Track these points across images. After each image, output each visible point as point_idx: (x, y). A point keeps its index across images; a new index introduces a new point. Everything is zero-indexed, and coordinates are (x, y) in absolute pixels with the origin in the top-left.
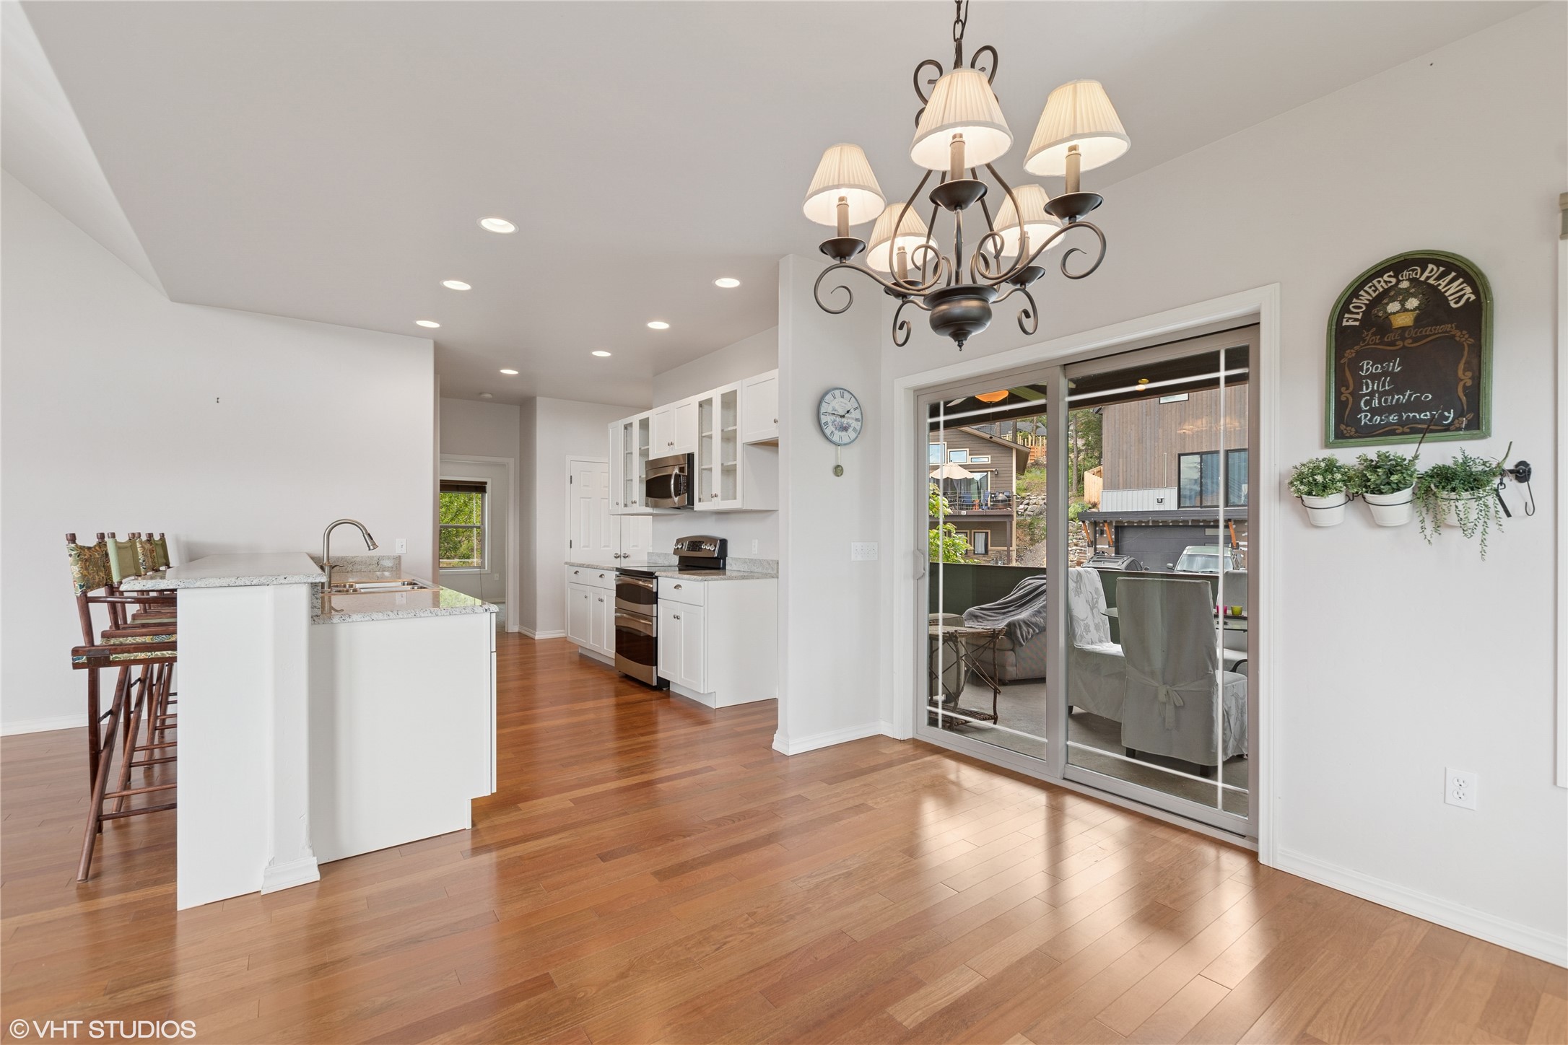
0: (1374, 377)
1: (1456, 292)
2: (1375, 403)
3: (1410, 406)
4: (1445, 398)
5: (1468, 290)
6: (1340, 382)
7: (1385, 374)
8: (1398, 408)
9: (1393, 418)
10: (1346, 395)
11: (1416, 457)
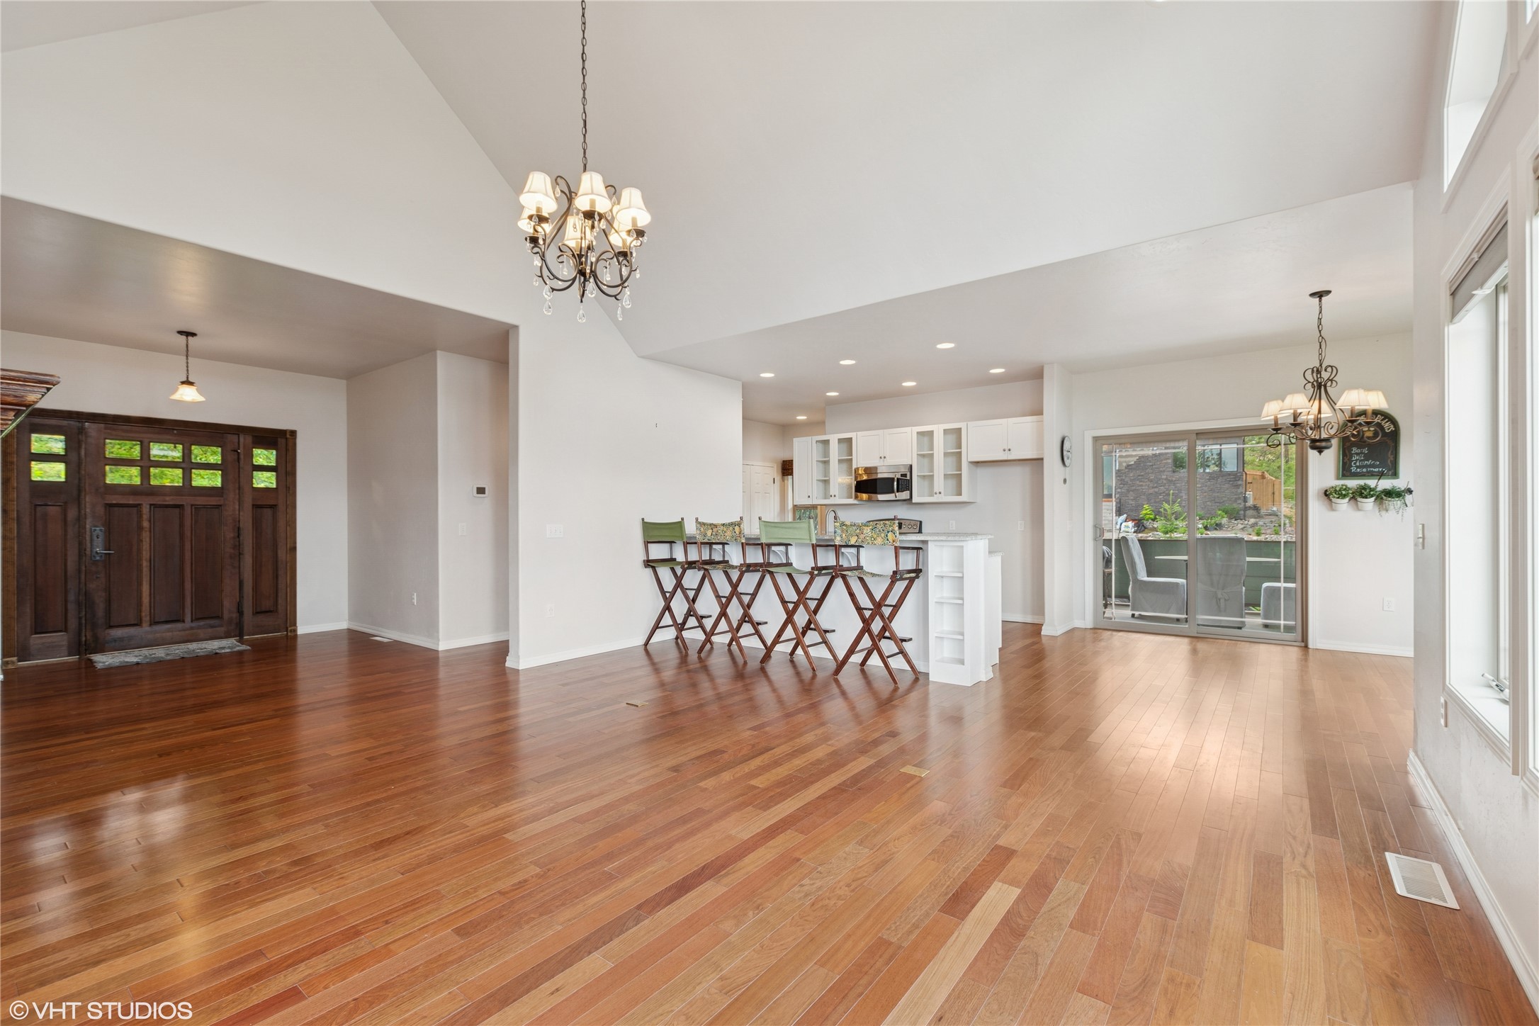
0: (1357, 454)
1: (1388, 427)
2: (1358, 464)
3: (1371, 466)
4: (1383, 465)
5: (1392, 426)
6: (1344, 455)
7: (1361, 453)
8: (1366, 466)
9: (1364, 470)
10: (1346, 460)
11: (1377, 485)
